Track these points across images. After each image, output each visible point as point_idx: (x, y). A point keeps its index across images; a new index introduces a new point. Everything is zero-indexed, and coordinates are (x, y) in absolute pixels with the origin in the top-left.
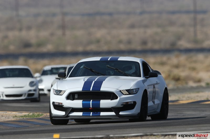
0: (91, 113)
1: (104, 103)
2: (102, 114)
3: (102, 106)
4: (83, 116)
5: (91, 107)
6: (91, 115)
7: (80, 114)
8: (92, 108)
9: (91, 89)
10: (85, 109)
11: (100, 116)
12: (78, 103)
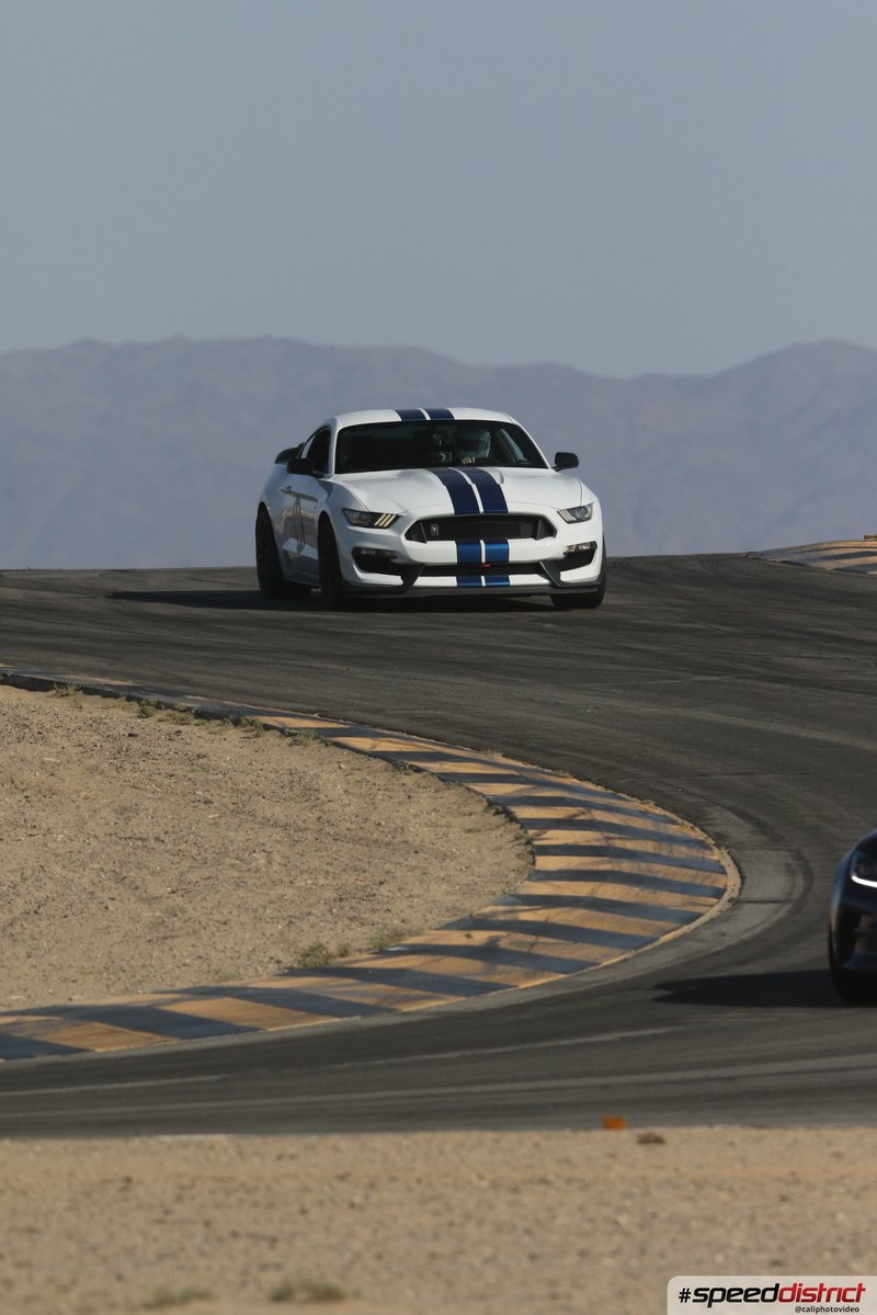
0: (483, 578)
1: (521, 549)
2: (516, 580)
3: (513, 558)
4: (458, 587)
5: (483, 560)
6: (484, 584)
7: (450, 581)
8: (486, 563)
9: (481, 510)
10: (465, 568)
11: (509, 586)
12: (444, 551)
